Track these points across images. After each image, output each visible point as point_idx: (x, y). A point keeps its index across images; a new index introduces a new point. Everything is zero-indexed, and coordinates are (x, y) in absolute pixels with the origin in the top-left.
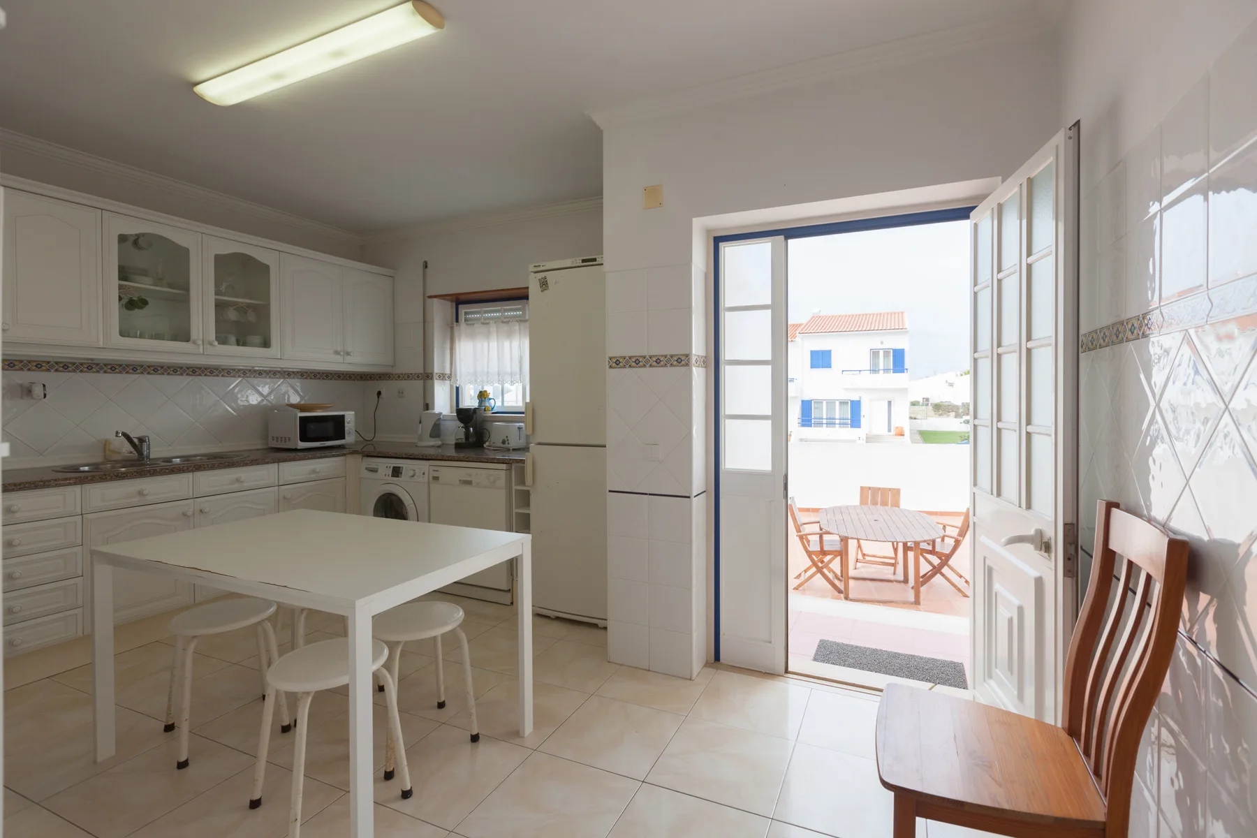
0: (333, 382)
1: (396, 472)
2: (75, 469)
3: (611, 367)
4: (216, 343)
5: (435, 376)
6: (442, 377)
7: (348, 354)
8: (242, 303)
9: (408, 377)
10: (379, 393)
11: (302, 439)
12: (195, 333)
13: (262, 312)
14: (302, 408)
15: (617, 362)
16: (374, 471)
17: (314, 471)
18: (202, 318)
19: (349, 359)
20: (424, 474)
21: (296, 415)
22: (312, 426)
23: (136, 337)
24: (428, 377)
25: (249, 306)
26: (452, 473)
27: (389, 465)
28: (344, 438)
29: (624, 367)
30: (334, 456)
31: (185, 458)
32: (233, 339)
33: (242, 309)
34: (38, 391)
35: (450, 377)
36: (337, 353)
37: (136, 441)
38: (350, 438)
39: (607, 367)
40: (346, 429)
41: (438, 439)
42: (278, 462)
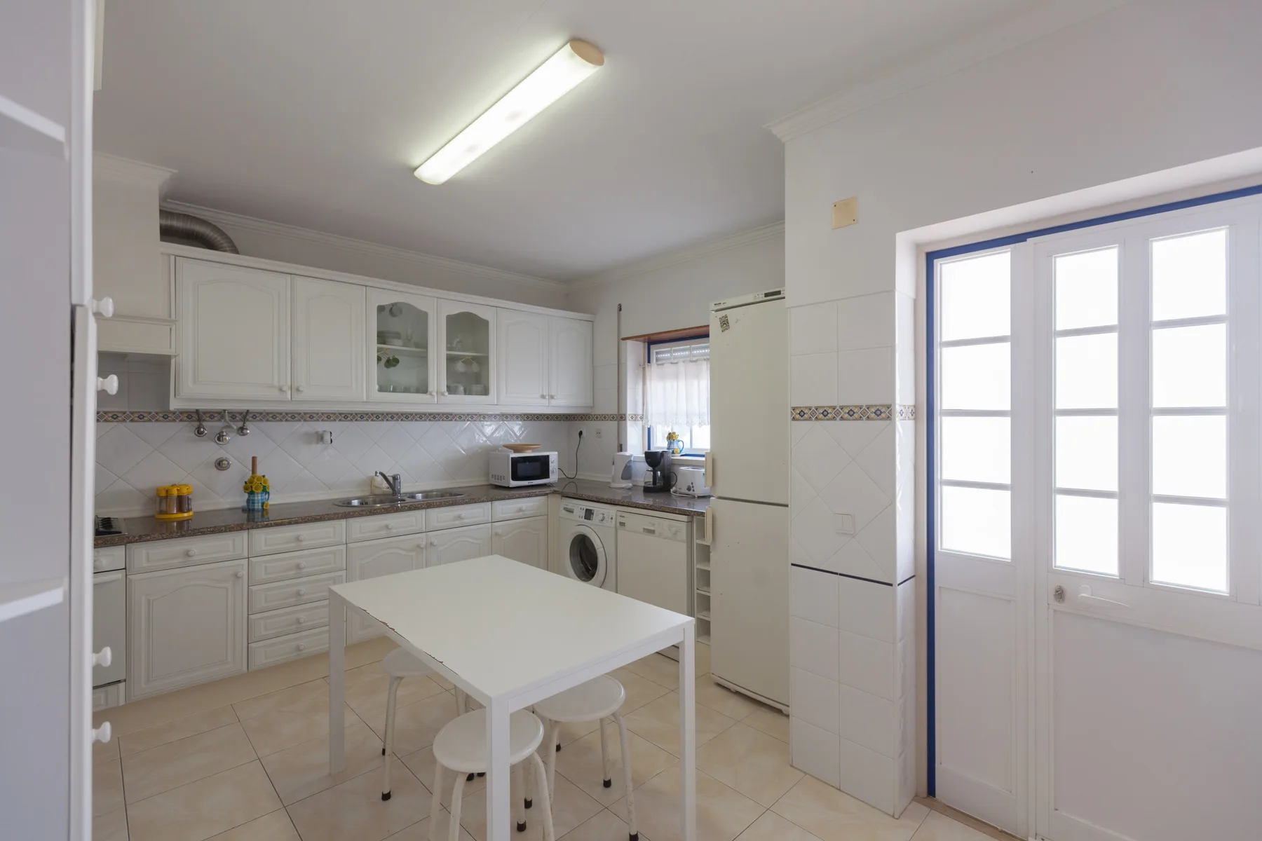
0: (543, 422)
1: (589, 514)
2: (348, 503)
3: (794, 419)
4: (447, 394)
5: (628, 418)
6: (635, 418)
7: (552, 397)
8: (468, 356)
9: (604, 418)
10: (581, 433)
11: (515, 478)
12: (432, 386)
13: (483, 361)
14: (516, 449)
15: (802, 414)
16: (570, 511)
17: (520, 510)
18: (437, 375)
19: (553, 402)
20: (612, 518)
21: (508, 456)
22: (520, 466)
23: (390, 392)
24: (621, 417)
25: (474, 358)
26: (637, 520)
27: (583, 507)
28: (547, 476)
29: (810, 419)
30: (537, 496)
31: (427, 494)
32: (462, 389)
33: (468, 362)
34: (327, 438)
35: (642, 418)
36: (543, 397)
37: (391, 479)
38: (553, 478)
39: (790, 418)
40: (551, 468)
41: (629, 481)
42: (492, 501)
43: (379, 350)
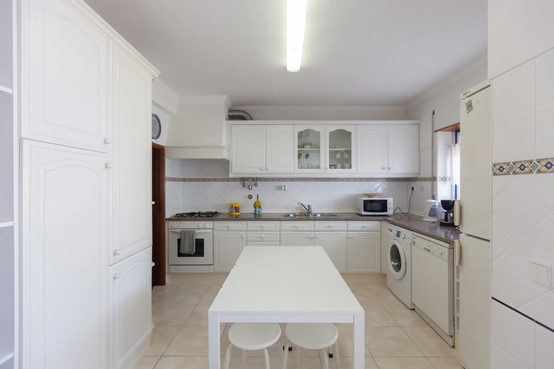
1: (398, 234)
2: (288, 215)
3: (495, 174)
4: (328, 168)
5: (438, 179)
6: (444, 179)
7: (390, 168)
8: (342, 150)
9: (425, 179)
10: (413, 189)
11: (365, 210)
12: (322, 165)
13: (349, 152)
14: (369, 196)
15: (501, 169)
16: (391, 231)
17: (363, 227)
18: (325, 158)
19: (390, 171)
20: (409, 238)
21: (362, 199)
22: (369, 204)
23: (305, 168)
24: (434, 179)
25: (346, 151)
26: (422, 242)
27: (396, 230)
28: (386, 211)
29: (508, 173)
30: (373, 220)
31: (322, 214)
32: (339, 166)
33: (342, 153)
34: (283, 188)
35: (450, 179)
36: (384, 168)
37: (307, 207)
38: (390, 212)
40: (388, 207)
41: (434, 217)
42: (347, 221)
43: (299, 151)
